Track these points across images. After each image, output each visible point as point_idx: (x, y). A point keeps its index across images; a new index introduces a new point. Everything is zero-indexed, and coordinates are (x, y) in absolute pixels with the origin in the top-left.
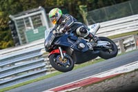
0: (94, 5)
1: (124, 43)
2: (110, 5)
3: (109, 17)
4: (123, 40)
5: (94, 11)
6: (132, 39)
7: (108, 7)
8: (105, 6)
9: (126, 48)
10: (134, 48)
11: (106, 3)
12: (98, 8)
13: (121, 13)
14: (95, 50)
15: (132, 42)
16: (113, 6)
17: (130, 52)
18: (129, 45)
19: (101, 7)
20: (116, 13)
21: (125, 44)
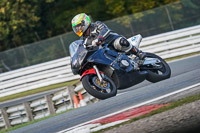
0: (7, 43)
1: (54, 98)
2: (32, 42)
3: (30, 60)
4: (53, 95)
5: (7, 52)
6: (66, 93)
7: (28, 45)
8: (24, 43)
9: (56, 107)
10: (69, 107)
11: (26, 39)
12: (13, 47)
13: (48, 53)
14: (141, 70)
15: (66, 97)
16: (36, 43)
17: (62, 113)
18: (61, 102)
19: (18, 45)
20: (40, 54)
21: (55, 102)
